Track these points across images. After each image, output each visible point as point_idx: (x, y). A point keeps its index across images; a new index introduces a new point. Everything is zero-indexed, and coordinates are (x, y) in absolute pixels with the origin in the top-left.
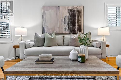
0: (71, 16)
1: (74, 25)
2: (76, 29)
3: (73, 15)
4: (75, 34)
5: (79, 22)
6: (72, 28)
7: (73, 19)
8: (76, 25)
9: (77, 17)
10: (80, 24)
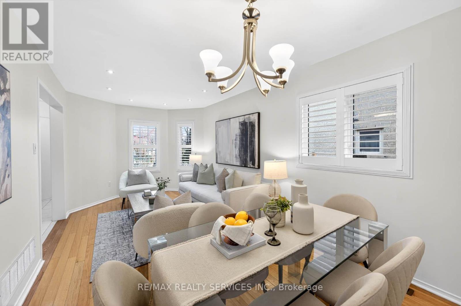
0: (242, 134)
1: (246, 151)
2: (248, 159)
3: (245, 133)
4: (247, 167)
5: (251, 145)
6: (244, 156)
7: (244, 139)
8: (249, 151)
9: (250, 134)
10: (253, 149)
